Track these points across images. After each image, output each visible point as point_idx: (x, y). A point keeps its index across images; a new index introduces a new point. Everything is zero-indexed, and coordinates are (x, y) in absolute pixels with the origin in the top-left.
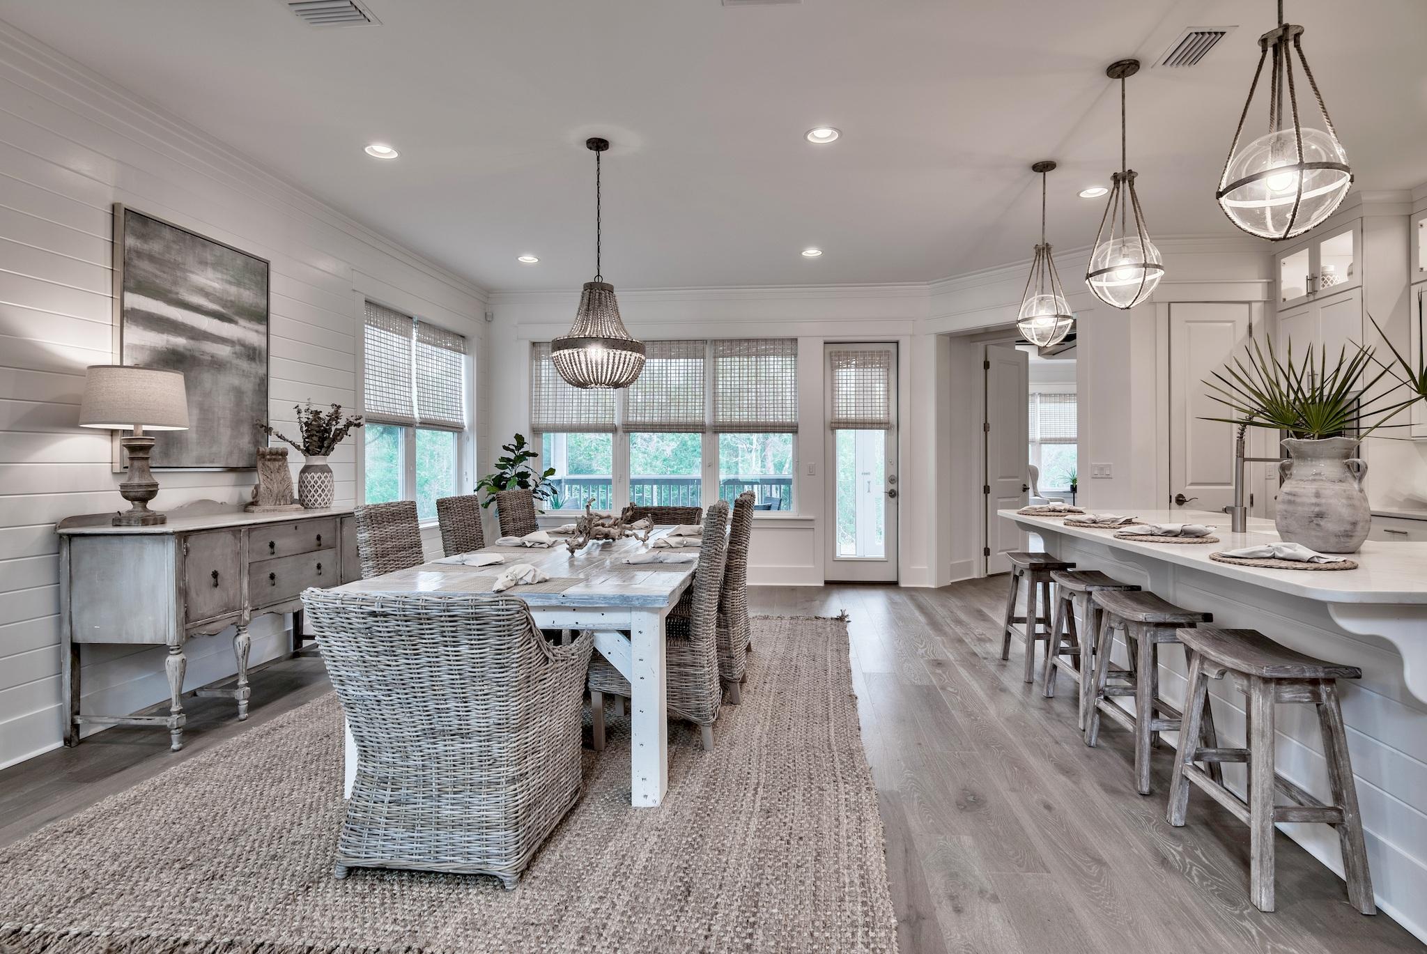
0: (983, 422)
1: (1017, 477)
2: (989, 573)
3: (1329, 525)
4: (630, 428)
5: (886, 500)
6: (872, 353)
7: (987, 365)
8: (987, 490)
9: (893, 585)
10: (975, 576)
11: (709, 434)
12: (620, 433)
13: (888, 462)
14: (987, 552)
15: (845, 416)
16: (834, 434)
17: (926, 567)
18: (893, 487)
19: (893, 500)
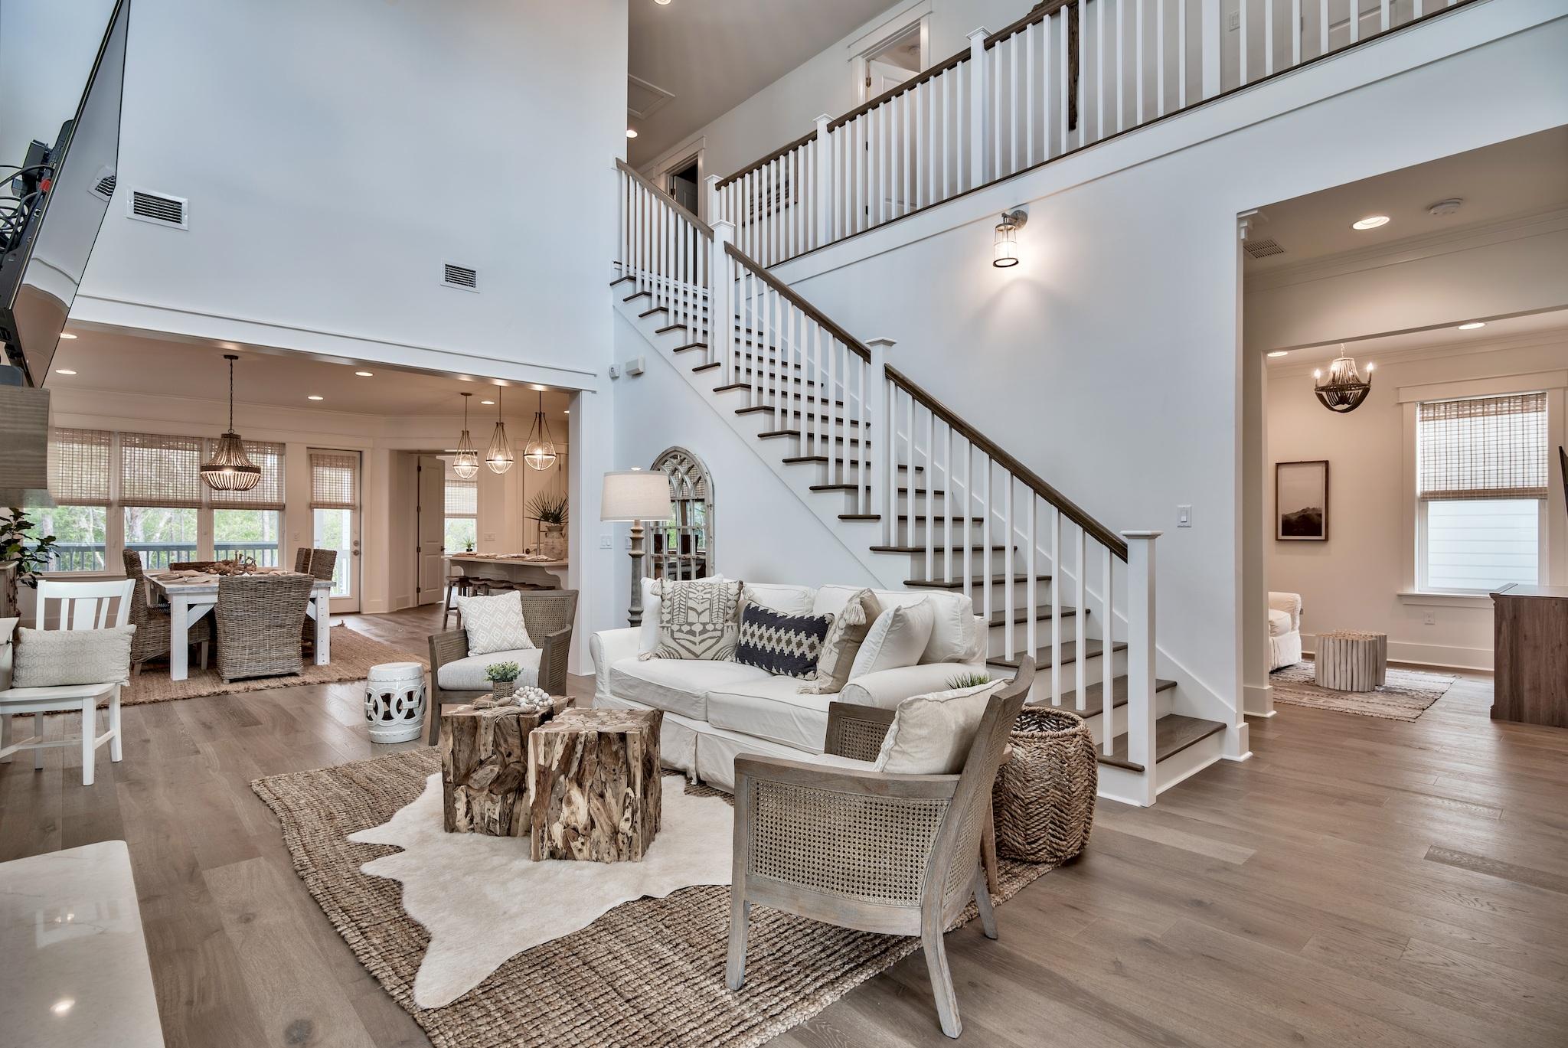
0: (417, 506)
1: (437, 542)
2: (420, 604)
3: (555, 551)
4: (125, 503)
5: (352, 558)
6: (342, 458)
7: (419, 469)
8: (419, 550)
9: (358, 613)
10: (411, 606)
11: (205, 510)
12: (115, 507)
13: (353, 531)
14: (418, 590)
15: (322, 500)
16: (312, 511)
17: (380, 600)
18: (357, 548)
19: (357, 557)
